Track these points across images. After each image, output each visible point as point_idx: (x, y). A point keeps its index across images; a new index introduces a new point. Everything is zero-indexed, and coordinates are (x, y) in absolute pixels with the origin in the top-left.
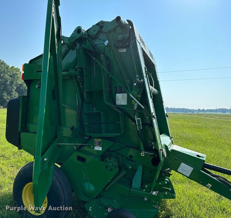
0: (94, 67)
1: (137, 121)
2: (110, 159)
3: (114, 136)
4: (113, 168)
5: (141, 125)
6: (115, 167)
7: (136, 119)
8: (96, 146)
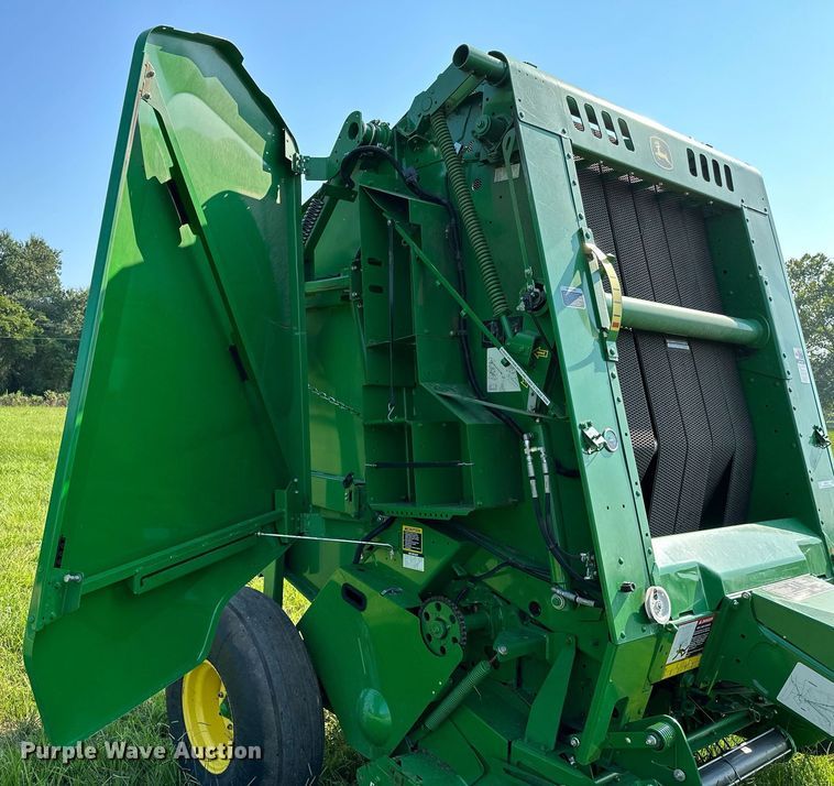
0: (390, 253)
1: (529, 458)
2: (438, 607)
3: (449, 518)
4: (448, 644)
5: (546, 478)
6: (455, 640)
7: (527, 451)
8: (407, 553)
